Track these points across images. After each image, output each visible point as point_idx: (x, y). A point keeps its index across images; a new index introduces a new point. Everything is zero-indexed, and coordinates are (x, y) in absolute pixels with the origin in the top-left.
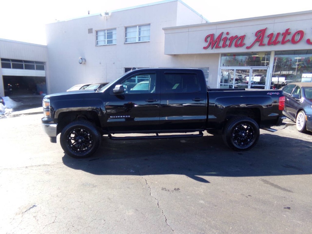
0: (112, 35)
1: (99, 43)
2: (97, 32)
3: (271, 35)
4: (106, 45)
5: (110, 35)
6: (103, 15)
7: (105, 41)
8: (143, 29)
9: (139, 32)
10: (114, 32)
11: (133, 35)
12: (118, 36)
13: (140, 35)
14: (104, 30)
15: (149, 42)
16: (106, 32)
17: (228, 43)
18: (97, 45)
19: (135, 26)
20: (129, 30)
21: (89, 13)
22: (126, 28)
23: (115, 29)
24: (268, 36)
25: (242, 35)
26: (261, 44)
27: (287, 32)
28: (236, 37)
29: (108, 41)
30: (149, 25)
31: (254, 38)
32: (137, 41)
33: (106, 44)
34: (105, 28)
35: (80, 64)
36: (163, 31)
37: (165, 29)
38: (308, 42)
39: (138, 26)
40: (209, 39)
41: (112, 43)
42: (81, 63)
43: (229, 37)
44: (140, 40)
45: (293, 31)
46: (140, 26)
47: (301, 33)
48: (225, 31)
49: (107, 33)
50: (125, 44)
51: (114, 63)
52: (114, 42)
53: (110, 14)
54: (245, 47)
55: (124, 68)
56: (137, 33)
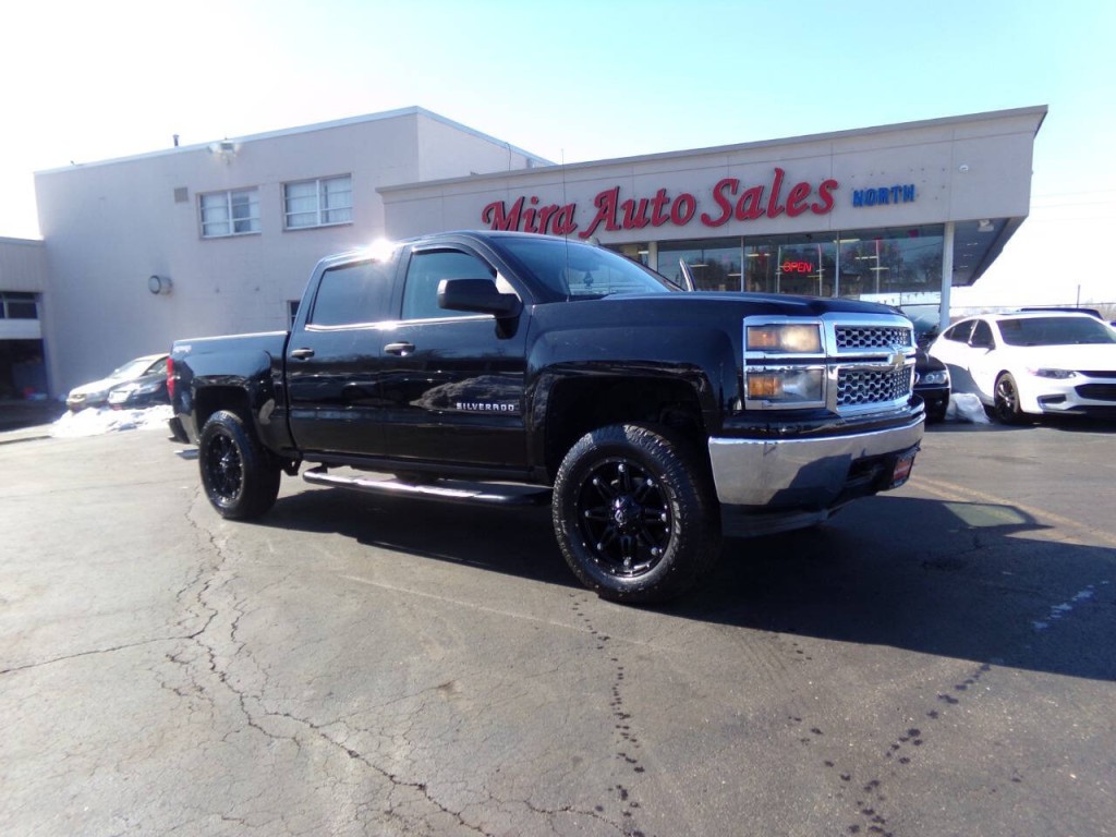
0: (247, 207)
1: (210, 229)
2: (202, 198)
3: (630, 204)
4: (232, 237)
5: (240, 209)
6: (216, 148)
7: (228, 223)
8: (334, 187)
9: (323, 197)
10: (253, 198)
11: (308, 205)
12: (262, 211)
13: (327, 206)
14: (224, 193)
15: (350, 224)
16: (229, 196)
17: (538, 223)
18: (206, 236)
19: (312, 181)
20: (295, 192)
21: (176, 143)
22: (286, 187)
23: (254, 188)
24: (623, 207)
25: (568, 203)
26: (612, 227)
27: (662, 197)
28: (555, 209)
29: (235, 223)
30: (348, 176)
31: (592, 213)
32: (319, 224)
33: (232, 232)
34: (226, 188)
35: (154, 295)
36: (380, 197)
37: (382, 191)
38: (706, 220)
39: (318, 182)
40: (492, 215)
41: (249, 230)
42: (156, 292)
43: (538, 208)
44: (327, 221)
45: (673, 195)
46: (325, 180)
47: (688, 199)
48: (529, 195)
49: (234, 201)
50: (285, 231)
51: (257, 289)
52: (255, 228)
53: (237, 148)
54: (577, 232)
55: (288, 301)
56: (318, 201)
